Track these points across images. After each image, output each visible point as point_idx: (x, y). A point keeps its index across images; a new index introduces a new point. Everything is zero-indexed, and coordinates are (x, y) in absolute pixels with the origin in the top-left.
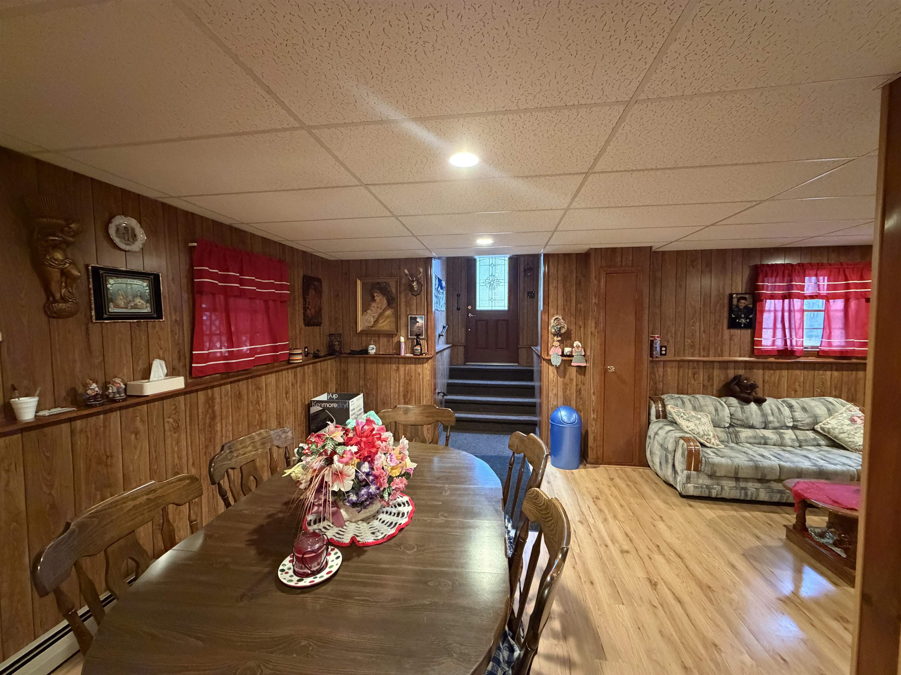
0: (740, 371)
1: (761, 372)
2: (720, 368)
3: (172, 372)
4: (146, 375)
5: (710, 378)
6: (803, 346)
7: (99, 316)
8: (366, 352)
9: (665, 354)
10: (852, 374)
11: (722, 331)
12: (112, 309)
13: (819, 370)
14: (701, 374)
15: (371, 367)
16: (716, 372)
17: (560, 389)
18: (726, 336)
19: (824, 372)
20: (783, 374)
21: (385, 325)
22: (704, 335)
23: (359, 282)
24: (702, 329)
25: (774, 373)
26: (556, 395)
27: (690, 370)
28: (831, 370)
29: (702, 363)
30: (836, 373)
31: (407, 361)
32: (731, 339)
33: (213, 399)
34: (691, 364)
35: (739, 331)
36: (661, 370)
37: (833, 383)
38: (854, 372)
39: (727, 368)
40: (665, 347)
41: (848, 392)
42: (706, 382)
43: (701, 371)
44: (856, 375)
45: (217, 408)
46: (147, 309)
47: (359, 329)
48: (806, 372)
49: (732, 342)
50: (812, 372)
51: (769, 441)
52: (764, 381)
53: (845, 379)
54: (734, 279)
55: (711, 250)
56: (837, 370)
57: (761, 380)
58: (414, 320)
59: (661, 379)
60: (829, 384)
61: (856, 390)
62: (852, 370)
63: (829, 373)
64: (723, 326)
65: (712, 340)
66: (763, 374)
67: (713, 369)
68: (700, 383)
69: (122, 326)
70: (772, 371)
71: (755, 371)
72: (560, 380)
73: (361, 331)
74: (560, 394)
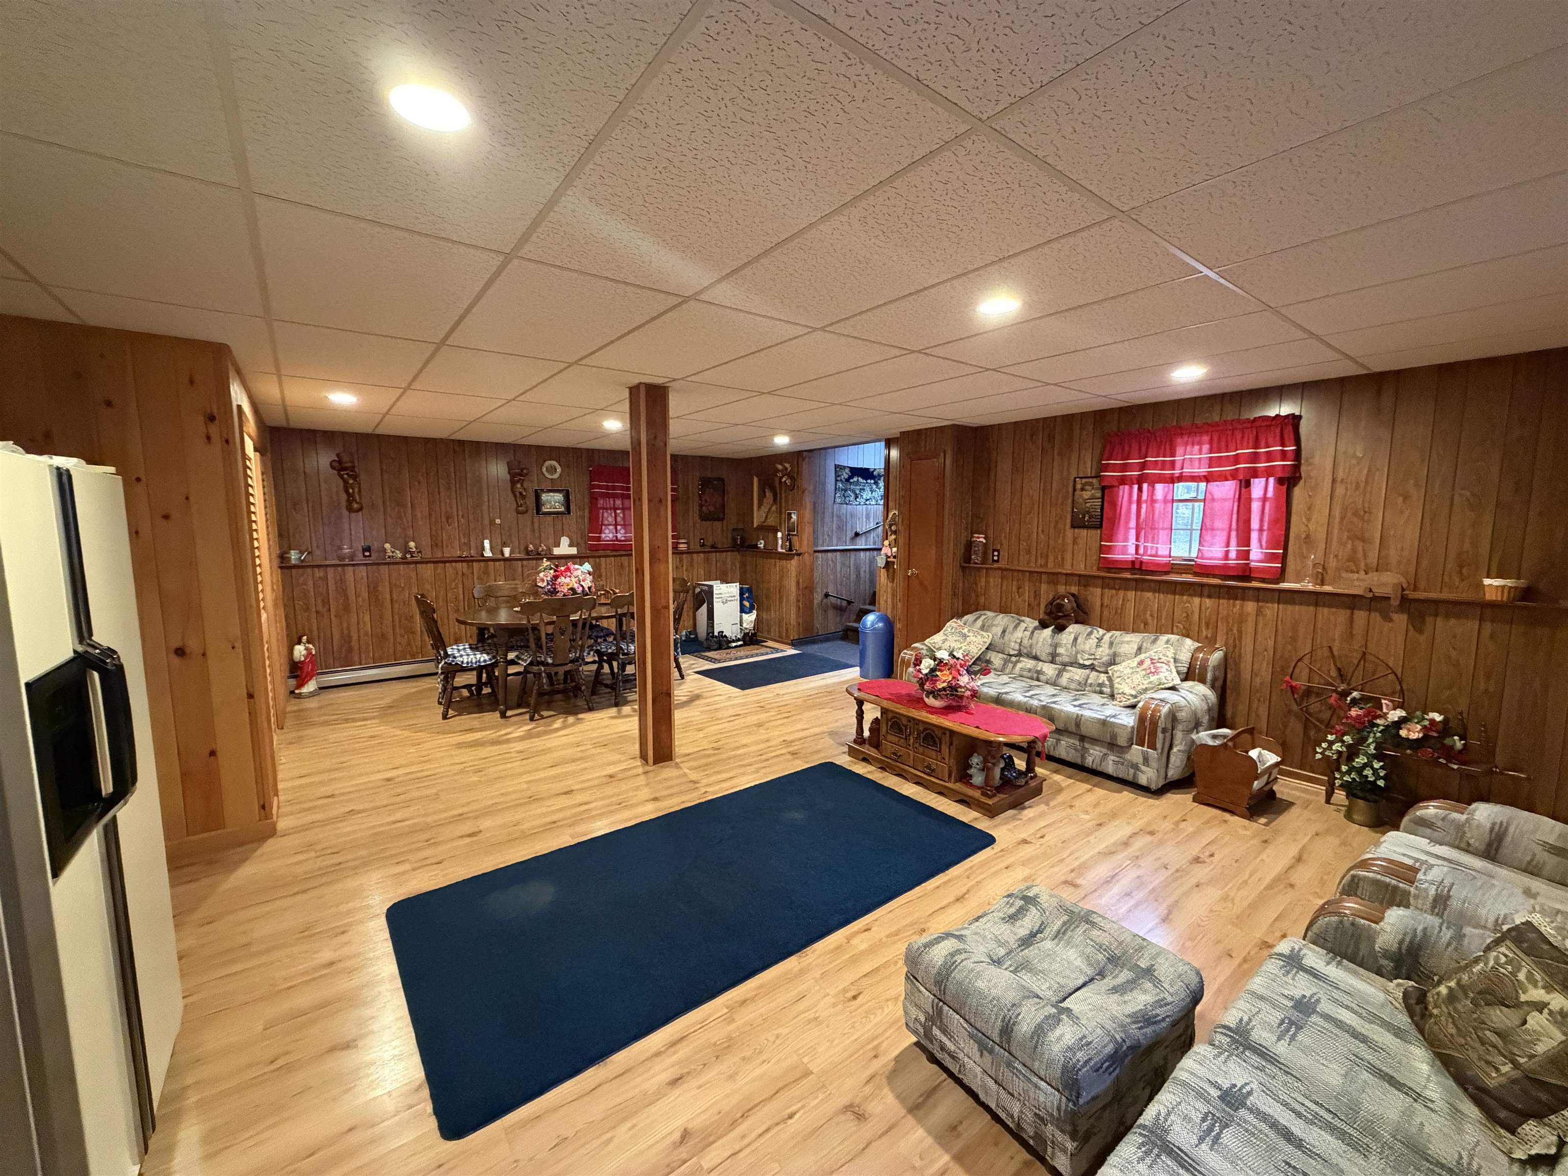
0: (1073, 588)
1: (1099, 591)
2: (1048, 583)
3: (571, 545)
4: (558, 545)
5: (1037, 595)
6: (1170, 557)
7: (538, 513)
8: (756, 546)
9: (997, 561)
10: (1234, 606)
11: (1065, 530)
12: (544, 510)
13: (1182, 594)
14: (1027, 588)
15: (760, 561)
16: (1044, 587)
17: (890, 595)
18: (1069, 540)
19: (1189, 598)
20: (1129, 597)
21: (771, 521)
22: (1042, 536)
23: (756, 480)
24: (1040, 529)
25: (1117, 594)
26: (886, 601)
27: (1015, 583)
28: (1201, 596)
29: (1028, 574)
30: (1208, 602)
31: (782, 556)
32: (1075, 542)
33: (600, 564)
34: (1015, 574)
35: (1086, 531)
36: (983, 580)
37: (1203, 616)
38: (1238, 602)
39: (1056, 583)
40: (998, 551)
41: (1227, 634)
42: (1032, 599)
43: (1027, 584)
44: (1242, 606)
45: (603, 570)
46: (563, 509)
47: (755, 526)
48: (1162, 596)
49: (1076, 547)
50: (1170, 597)
51: (1042, 677)
52: (1102, 605)
53: (1223, 612)
54: (1082, 456)
55: (1055, 417)
56: (1209, 596)
57: (1098, 604)
58: (790, 518)
59: (983, 592)
60: (1196, 616)
61: (1240, 632)
62: (1236, 598)
63: (1197, 600)
64: (1065, 525)
65: (1052, 543)
66: (1102, 595)
67: (1041, 582)
68: (1025, 601)
69: (549, 519)
70: (1114, 592)
71: (1091, 589)
72: (890, 584)
73: (758, 526)
74: (889, 600)
